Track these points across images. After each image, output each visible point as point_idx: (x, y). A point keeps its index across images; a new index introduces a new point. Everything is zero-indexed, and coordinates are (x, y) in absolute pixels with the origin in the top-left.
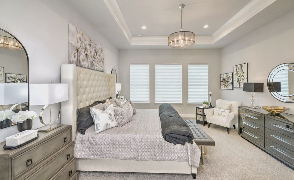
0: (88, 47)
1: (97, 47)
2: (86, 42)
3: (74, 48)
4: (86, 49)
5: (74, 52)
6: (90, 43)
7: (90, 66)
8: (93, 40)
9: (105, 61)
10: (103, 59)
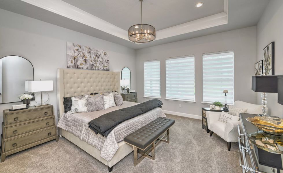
0: (87, 54)
1: (98, 52)
2: (84, 52)
3: (71, 57)
4: (84, 56)
5: (71, 60)
6: (89, 51)
7: (89, 67)
8: (93, 48)
9: (110, 62)
10: (108, 61)
